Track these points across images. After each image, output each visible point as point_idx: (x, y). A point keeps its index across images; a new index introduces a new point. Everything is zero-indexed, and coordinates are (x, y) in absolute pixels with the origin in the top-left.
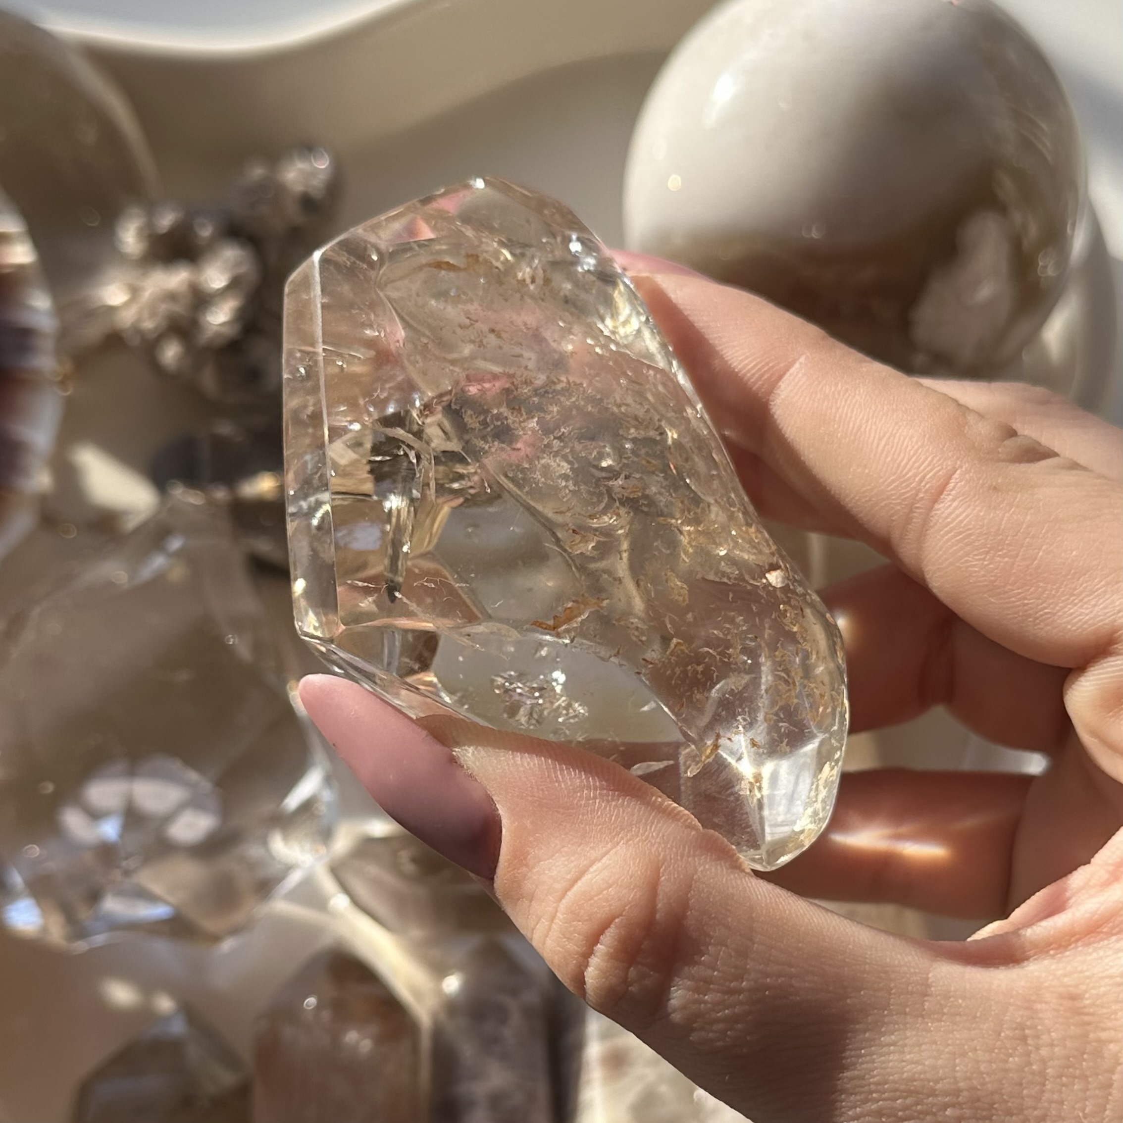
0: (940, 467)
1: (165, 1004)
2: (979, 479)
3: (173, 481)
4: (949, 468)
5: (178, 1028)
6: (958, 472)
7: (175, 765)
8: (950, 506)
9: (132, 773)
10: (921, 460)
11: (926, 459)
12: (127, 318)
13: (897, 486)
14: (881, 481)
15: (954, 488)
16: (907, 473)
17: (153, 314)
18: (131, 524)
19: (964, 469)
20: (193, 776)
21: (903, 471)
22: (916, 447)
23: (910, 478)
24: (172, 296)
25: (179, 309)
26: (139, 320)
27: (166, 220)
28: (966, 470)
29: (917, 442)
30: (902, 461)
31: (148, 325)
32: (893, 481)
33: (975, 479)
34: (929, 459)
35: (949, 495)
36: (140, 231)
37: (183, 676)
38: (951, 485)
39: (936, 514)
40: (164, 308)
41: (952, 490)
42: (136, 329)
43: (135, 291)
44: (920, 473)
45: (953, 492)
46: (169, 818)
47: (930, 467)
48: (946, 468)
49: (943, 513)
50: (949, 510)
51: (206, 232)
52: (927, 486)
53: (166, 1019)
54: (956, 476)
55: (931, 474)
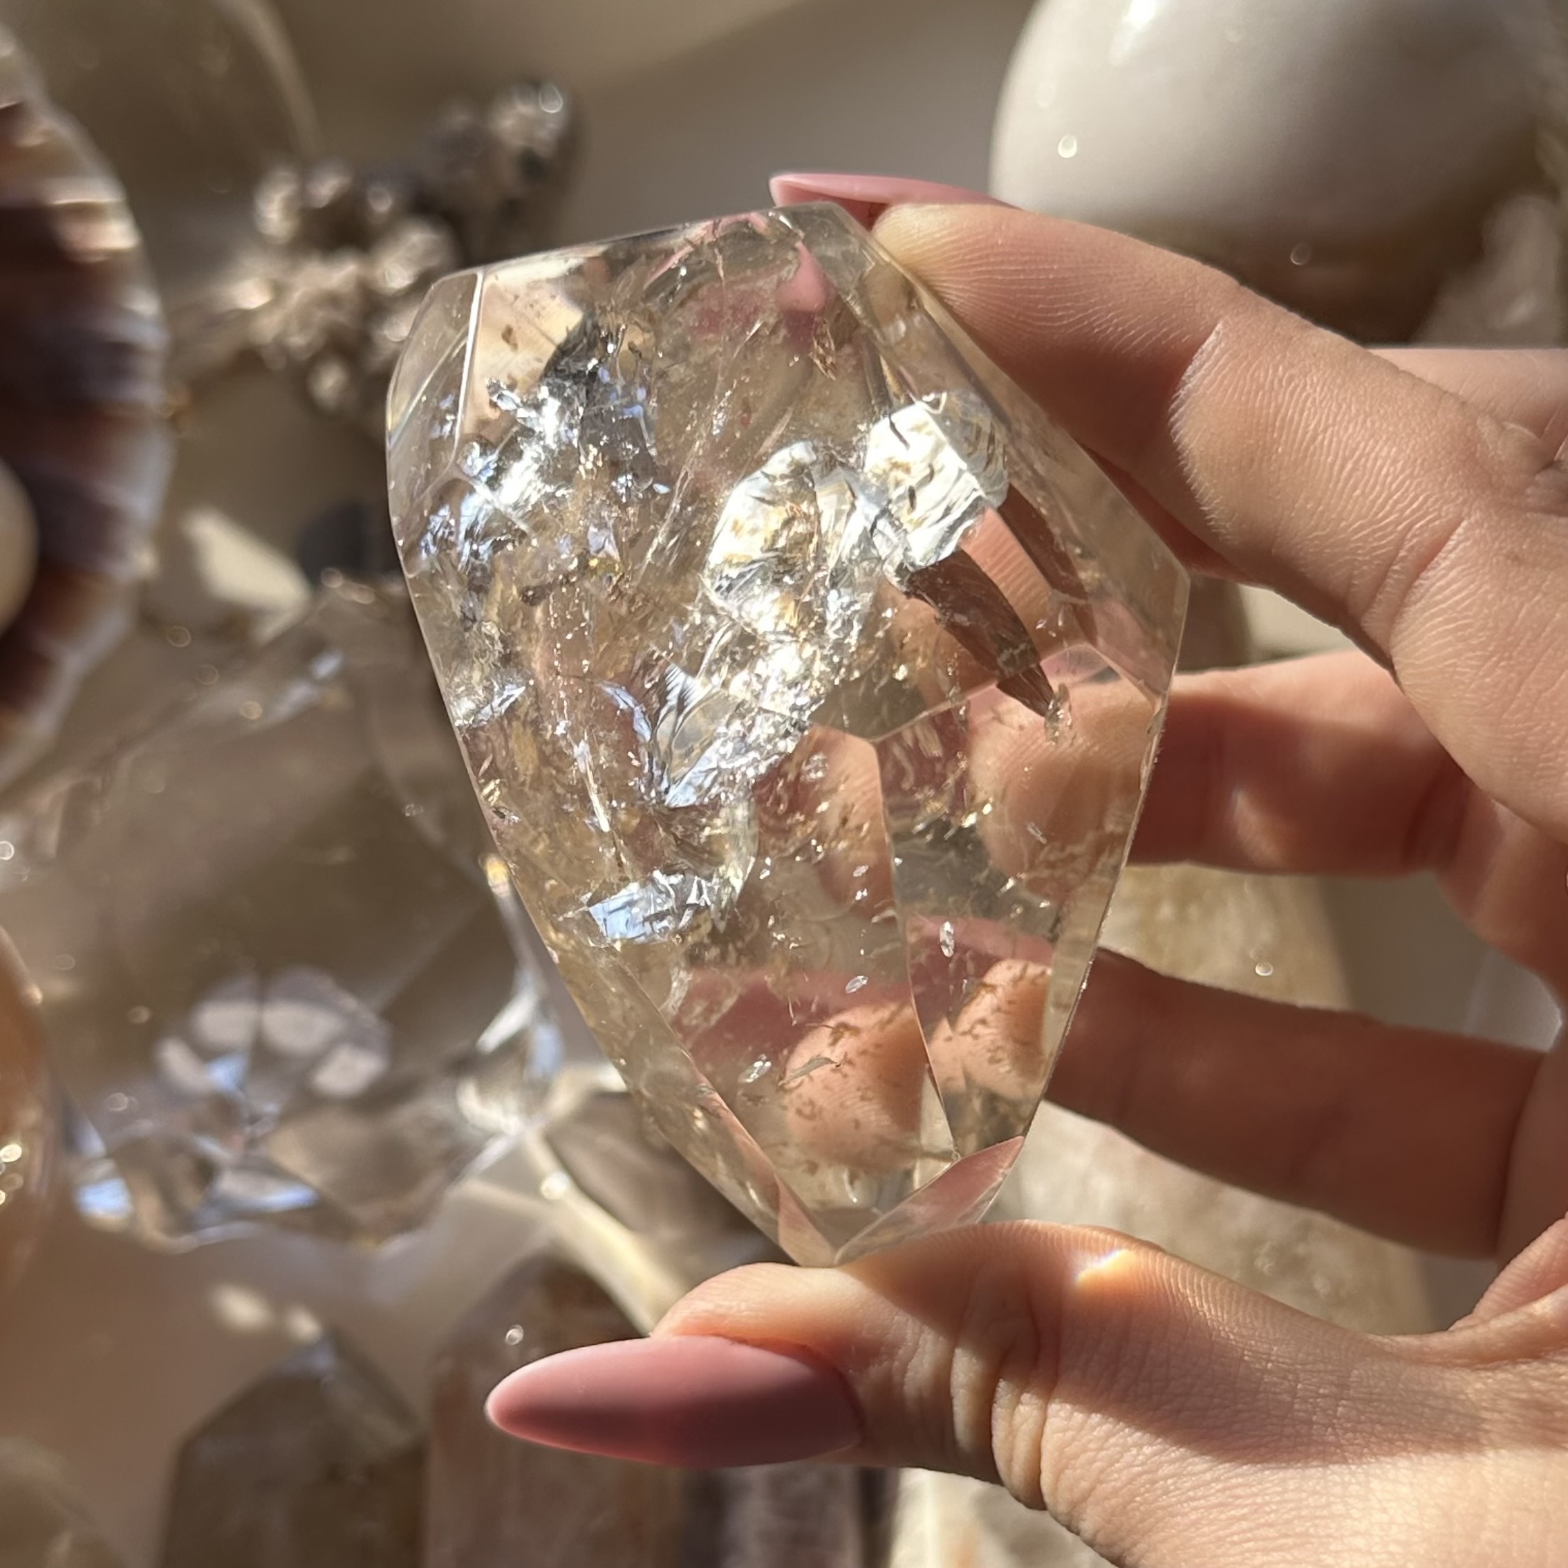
0: (1435, 514)
1: (305, 1326)
2: (1494, 540)
3: (330, 569)
4: (1450, 516)
5: (324, 1362)
6: (1464, 524)
7: (325, 984)
8: (1444, 576)
9: (261, 996)
10: (1408, 500)
11: (1416, 498)
12: (268, 329)
13: (1368, 535)
14: (1343, 524)
15: (1455, 548)
16: (1385, 517)
17: (304, 325)
18: (268, 630)
19: (1473, 519)
20: (350, 1003)
21: (1377, 514)
22: (1401, 477)
23: (1388, 525)
24: (332, 300)
25: (342, 318)
26: (284, 333)
27: (327, 188)
28: (1476, 521)
29: (1403, 470)
30: (1377, 497)
31: (298, 340)
32: (1361, 528)
33: (1489, 539)
34: (1421, 498)
35: (1445, 558)
36: (288, 205)
37: (340, 855)
38: (1451, 543)
39: (1421, 585)
40: (321, 316)
41: (1450, 552)
42: (280, 346)
43: (279, 291)
44: (1405, 519)
45: (1453, 556)
46: (317, 1059)
47: (1421, 512)
48: (1447, 514)
49: (1434, 584)
50: (1442, 583)
51: (382, 205)
52: (1415, 540)
53: (308, 1349)
54: (1460, 530)
55: (1422, 522)
